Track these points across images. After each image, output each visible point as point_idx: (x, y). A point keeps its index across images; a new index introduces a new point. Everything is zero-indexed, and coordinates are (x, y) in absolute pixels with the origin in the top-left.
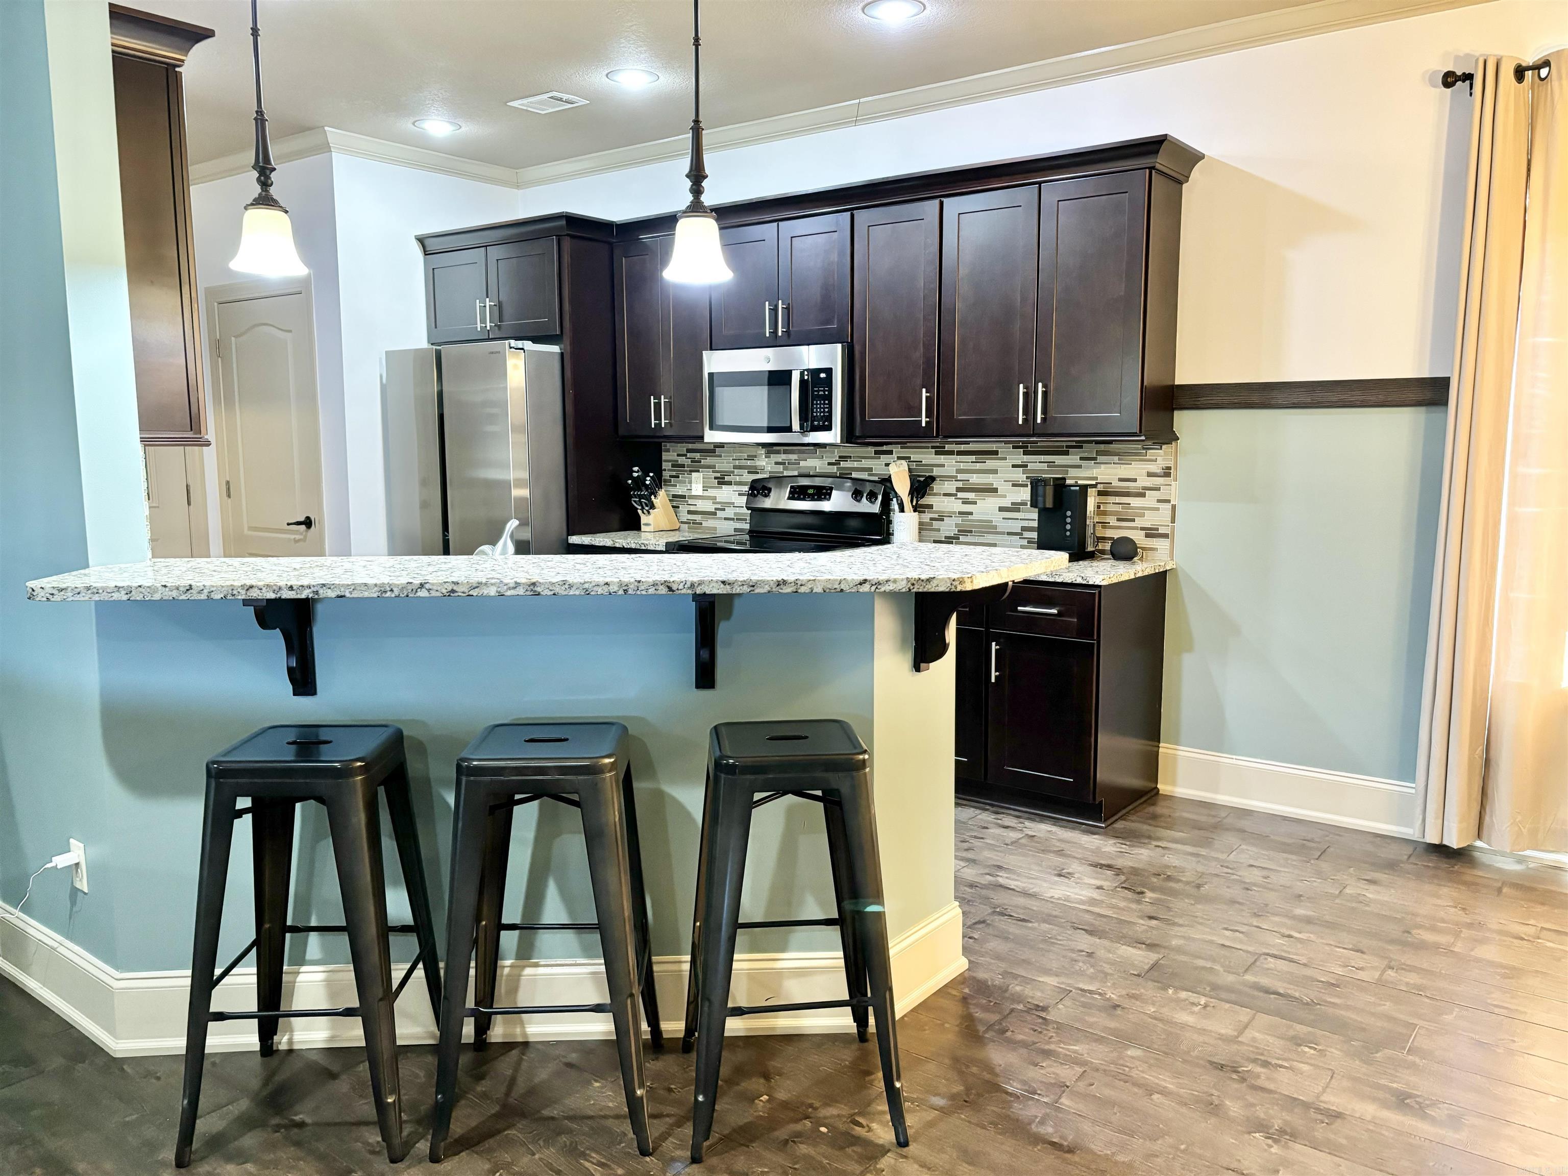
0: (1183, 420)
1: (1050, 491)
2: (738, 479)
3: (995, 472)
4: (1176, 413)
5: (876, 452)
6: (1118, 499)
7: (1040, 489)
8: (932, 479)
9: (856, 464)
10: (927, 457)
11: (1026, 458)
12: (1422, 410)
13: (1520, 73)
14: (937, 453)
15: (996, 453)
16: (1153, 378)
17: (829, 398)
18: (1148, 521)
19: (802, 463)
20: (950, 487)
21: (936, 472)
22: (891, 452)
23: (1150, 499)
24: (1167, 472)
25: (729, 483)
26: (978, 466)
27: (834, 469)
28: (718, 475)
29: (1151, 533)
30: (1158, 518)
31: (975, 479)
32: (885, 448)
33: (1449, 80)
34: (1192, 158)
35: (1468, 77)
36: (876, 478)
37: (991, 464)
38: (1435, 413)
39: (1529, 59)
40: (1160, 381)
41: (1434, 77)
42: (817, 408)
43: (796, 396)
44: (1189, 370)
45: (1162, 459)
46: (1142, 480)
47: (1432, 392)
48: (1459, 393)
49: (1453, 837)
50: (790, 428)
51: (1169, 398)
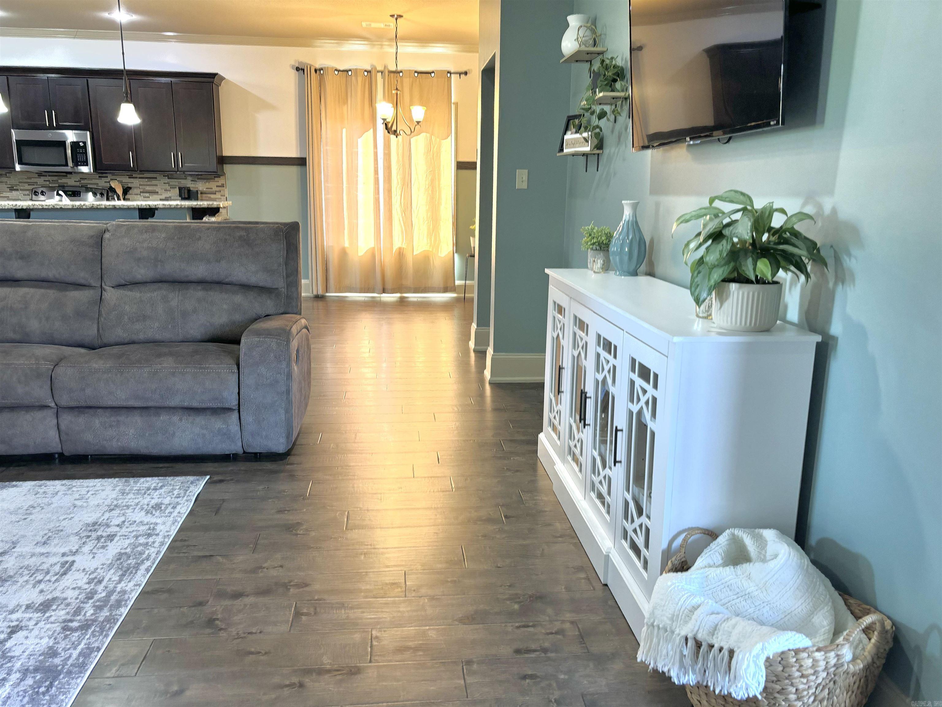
0: (228, 168)
1: (186, 192)
2: (22, 188)
3: (157, 185)
4: (224, 165)
5: (99, 177)
6: (206, 195)
7: (183, 191)
8: (130, 188)
9: (89, 182)
10: (126, 179)
11: (169, 180)
12: (299, 167)
13: (316, 71)
14: (129, 178)
15: (156, 178)
16: (217, 153)
17: (86, 153)
19: (60, 181)
21: (130, 185)
22: (107, 177)
24: (223, 186)
25: (17, 190)
26: (149, 183)
27: (78, 184)
28: (10, 186)
31: (148, 188)
32: (104, 175)
34: (222, 79)
35: (303, 69)
36: (101, 188)
37: (154, 182)
38: (303, 167)
39: (318, 66)
40: (220, 155)
41: (293, 67)
42: (80, 158)
43: (69, 152)
44: (227, 152)
45: (221, 181)
46: (215, 189)
47: (301, 162)
48: (309, 162)
49: (320, 292)
50: (66, 165)
51: (223, 160)
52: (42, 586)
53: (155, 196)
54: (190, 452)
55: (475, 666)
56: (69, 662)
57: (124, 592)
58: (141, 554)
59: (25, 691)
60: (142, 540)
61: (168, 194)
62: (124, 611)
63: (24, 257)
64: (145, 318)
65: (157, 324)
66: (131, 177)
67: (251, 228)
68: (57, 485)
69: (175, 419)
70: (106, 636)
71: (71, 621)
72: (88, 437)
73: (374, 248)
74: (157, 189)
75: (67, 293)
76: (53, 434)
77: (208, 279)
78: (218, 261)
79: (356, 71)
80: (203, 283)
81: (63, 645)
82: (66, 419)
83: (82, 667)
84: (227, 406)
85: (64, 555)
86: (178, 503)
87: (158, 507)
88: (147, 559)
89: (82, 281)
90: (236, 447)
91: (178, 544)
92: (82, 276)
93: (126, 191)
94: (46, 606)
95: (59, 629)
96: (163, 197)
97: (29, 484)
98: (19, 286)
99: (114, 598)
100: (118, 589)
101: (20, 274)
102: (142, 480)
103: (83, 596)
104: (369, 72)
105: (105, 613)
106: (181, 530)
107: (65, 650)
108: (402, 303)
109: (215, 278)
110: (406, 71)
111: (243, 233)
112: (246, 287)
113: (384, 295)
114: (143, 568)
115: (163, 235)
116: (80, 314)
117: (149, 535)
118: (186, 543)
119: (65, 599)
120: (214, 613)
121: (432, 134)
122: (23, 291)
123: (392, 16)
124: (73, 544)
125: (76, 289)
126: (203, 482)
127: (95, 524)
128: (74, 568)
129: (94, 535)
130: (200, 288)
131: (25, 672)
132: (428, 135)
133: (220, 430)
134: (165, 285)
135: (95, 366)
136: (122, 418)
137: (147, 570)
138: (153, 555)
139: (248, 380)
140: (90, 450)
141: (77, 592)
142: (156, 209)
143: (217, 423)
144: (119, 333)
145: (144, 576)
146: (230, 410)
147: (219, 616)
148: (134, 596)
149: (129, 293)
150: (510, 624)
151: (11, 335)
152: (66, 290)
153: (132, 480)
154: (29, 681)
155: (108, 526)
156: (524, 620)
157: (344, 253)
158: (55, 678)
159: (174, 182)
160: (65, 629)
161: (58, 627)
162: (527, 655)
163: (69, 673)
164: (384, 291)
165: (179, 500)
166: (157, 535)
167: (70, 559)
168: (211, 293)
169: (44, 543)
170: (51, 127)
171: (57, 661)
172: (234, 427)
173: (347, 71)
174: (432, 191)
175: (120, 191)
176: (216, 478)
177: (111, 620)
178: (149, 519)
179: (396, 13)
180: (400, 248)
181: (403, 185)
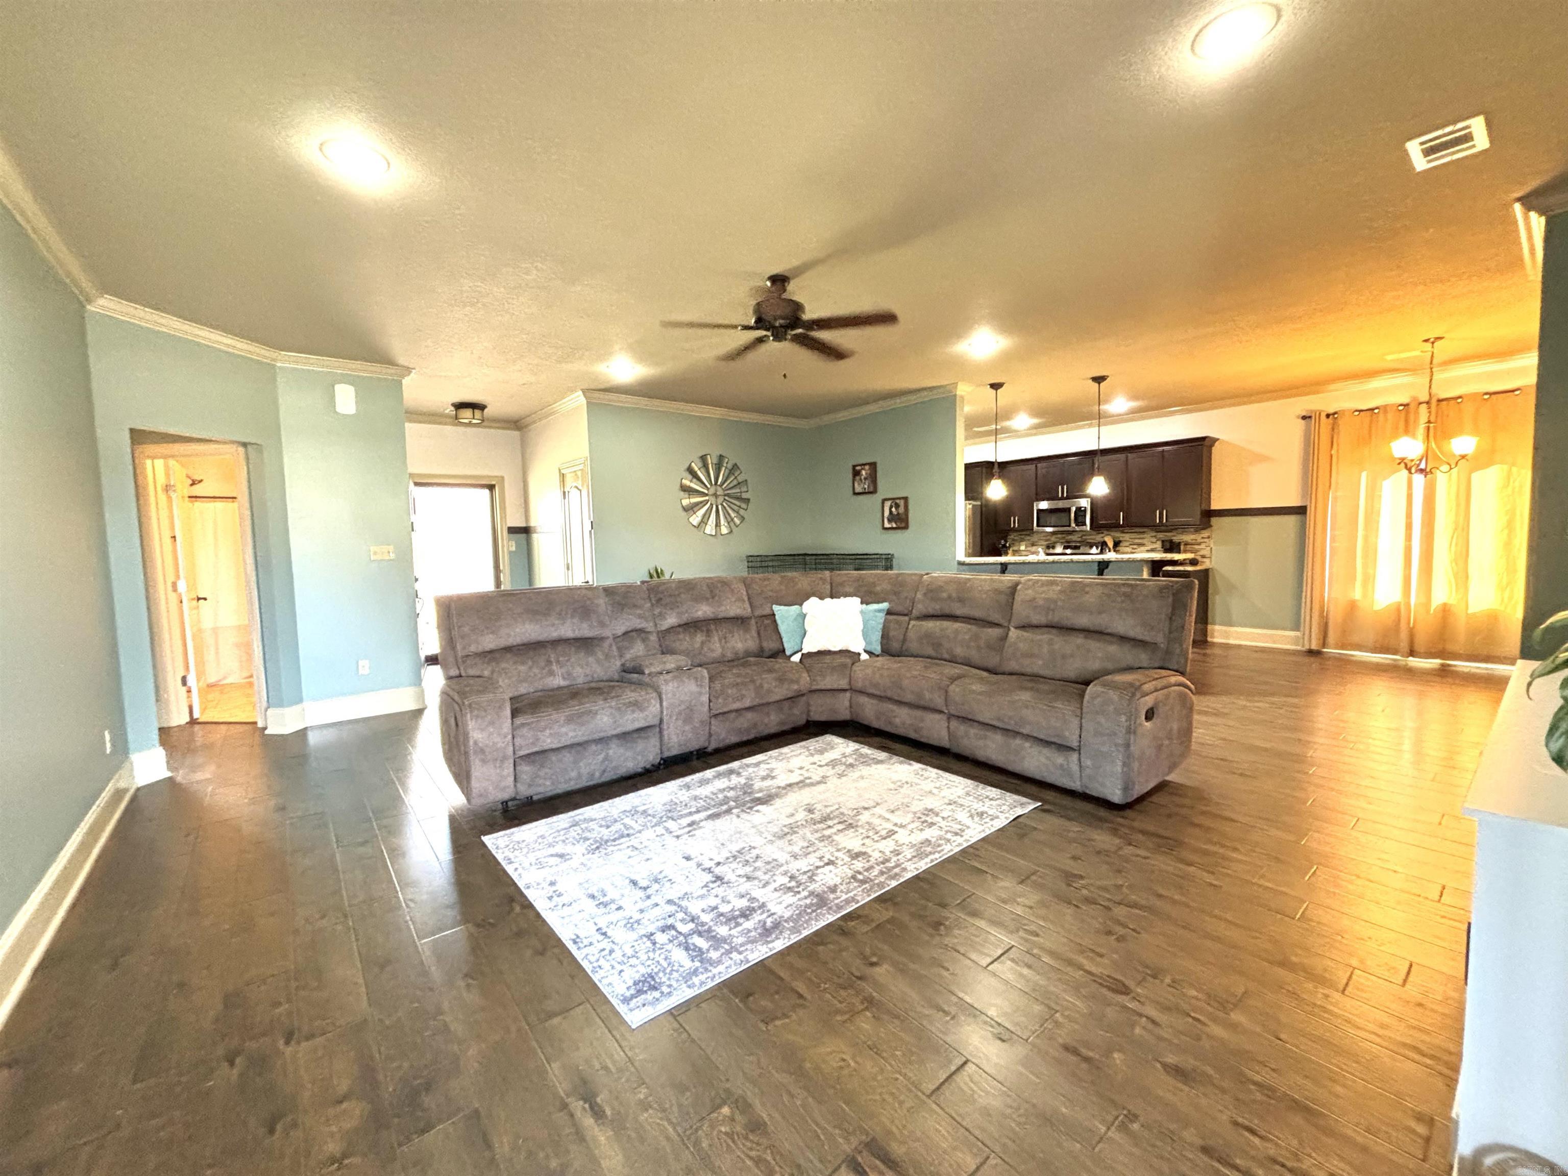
0: (1214, 521)
1: (1169, 545)
4: (1212, 519)
5: (1095, 534)
6: (1189, 547)
7: (1166, 545)
8: (1120, 541)
9: (1087, 539)
10: (1118, 535)
11: (1156, 534)
12: (1297, 516)
13: (1328, 416)
15: (1145, 532)
16: (1204, 507)
17: (1085, 515)
18: (1202, 553)
19: (1067, 538)
20: (1127, 544)
23: (1203, 546)
24: (1209, 537)
27: (1079, 541)
29: (1203, 557)
30: (1206, 552)
31: (1137, 541)
32: (1099, 532)
33: (1304, 418)
34: (1214, 440)
35: (1310, 417)
36: (1097, 543)
37: (1142, 536)
38: (1302, 517)
39: (1331, 411)
40: (1207, 508)
41: (1298, 417)
42: (1080, 519)
43: (1073, 515)
44: (1215, 505)
45: (1205, 534)
46: (1199, 540)
47: (1301, 511)
48: (1310, 512)
49: (1314, 647)
50: (1069, 526)
51: (1209, 515)
52: (867, 841)
53: (1143, 548)
54: (1038, 777)
55: (1135, 1126)
56: (836, 901)
57: (905, 869)
58: (939, 846)
59: (801, 906)
60: (949, 836)
61: (1154, 546)
62: (894, 883)
63: (961, 600)
64: (1032, 656)
65: (1040, 662)
66: (1123, 532)
67: (1137, 585)
68: (933, 772)
69: (1027, 745)
70: (869, 895)
71: (860, 873)
72: (965, 742)
73: (1399, 604)
74: (1145, 541)
75: (985, 630)
76: (944, 734)
77: (1092, 629)
78: (1100, 613)
79: (1384, 408)
80: (1087, 632)
81: (842, 887)
82: (954, 724)
83: (839, 908)
84: (1069, 744)
85: (896, 825)
86: (997, 817)
87: (981, 814)
88: (939, 852)
89: (996, 621)
90: (1075, 784)
91: (971, 850)
92: (996, 617)
93: (1117, 544)
94: (856, 856)
95: (850, 875)
96: (1149, 548)
97: (917, 766)
98: (956, 621)
99: (897, 870)
100: (903, 866)
101: (958, 612)
102: (989, 788)
103: (881, 860)
104: (1406, 405)
105: (882, 879)
106: (983, 840)
107: (842, 891)
108: (1444, 673)
109: (1097, 628)
110: (1466, 395)
111: (1128, 590)
112: (1123, 639)
113: (1411, 658)
114: (932, 857)
115: (1059, 588)
116: (990, 647)
117: (956, 834)
118: (977, 853)
119: (870, 856)
120: (947, 919)
121: (1514, 464)
122: (957, 625)
123: (1426, 341)
124: (906, 819)
125: (990, 627)
126: (1032, 805)
127: (931, 810)
128: (893, 837)
129: (924, 818)
130: (1081, 636)
131: (812, 894)
132: (1505, 467)
133: (1061, 765)
134: (1054, 631)
135: (974, 688)
136: (989, 734)
137: (932, 861)
138: (945, 851)
139: (1088, 726)
140: (967, 753)
141: (880, 855)
142: (1110, 562)
143: (1060, 759)
144: (1013, 666)
145: (927, 863)
146: (1070, 749)
147: (947, 923)
148: (908, 875)
149: (1025, 634)
150: (1229, 1113)
151: (946, 656)
152: (984, 627)
153: (981, 786)
154: (808, 901)
155: (937, 815)
156: (1256, 1122)
157: (1352, 606)
158: (821, 907)
159: (1161, 535)
160: (854, 877)
161: (850, 873)
162: (1217, 1165)
163: (830, 908)
164: (1412, 653)
165: (1000, 814)
166: (962, 836)
167: (896, 829)
168: (1090, 641)
169: (893, 812)
170: (1062, 498)
171: (832, 896)
172: (1075, 767)
173: (1372, 410)
174: (1509, 535)
175: (1111, 544)
176: (1046, 807)
177: (881, 885)
178: (968, 822)
179: (1432, 335)
180: (1445, 605)
181: (1456, 529)
